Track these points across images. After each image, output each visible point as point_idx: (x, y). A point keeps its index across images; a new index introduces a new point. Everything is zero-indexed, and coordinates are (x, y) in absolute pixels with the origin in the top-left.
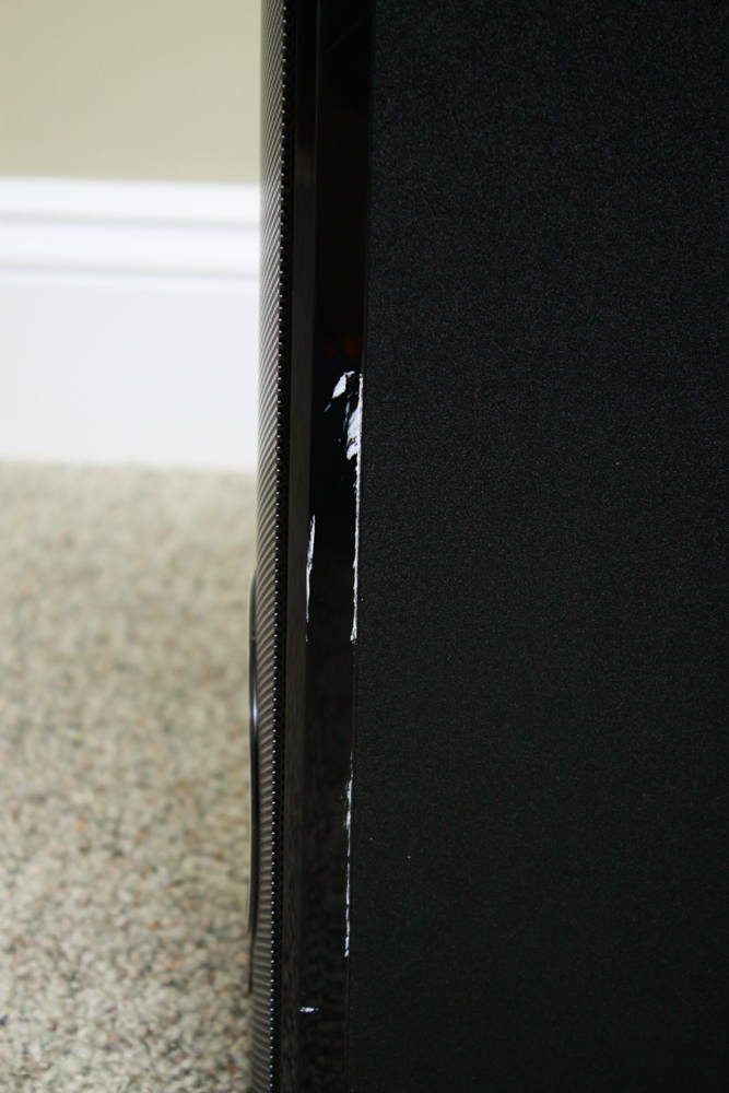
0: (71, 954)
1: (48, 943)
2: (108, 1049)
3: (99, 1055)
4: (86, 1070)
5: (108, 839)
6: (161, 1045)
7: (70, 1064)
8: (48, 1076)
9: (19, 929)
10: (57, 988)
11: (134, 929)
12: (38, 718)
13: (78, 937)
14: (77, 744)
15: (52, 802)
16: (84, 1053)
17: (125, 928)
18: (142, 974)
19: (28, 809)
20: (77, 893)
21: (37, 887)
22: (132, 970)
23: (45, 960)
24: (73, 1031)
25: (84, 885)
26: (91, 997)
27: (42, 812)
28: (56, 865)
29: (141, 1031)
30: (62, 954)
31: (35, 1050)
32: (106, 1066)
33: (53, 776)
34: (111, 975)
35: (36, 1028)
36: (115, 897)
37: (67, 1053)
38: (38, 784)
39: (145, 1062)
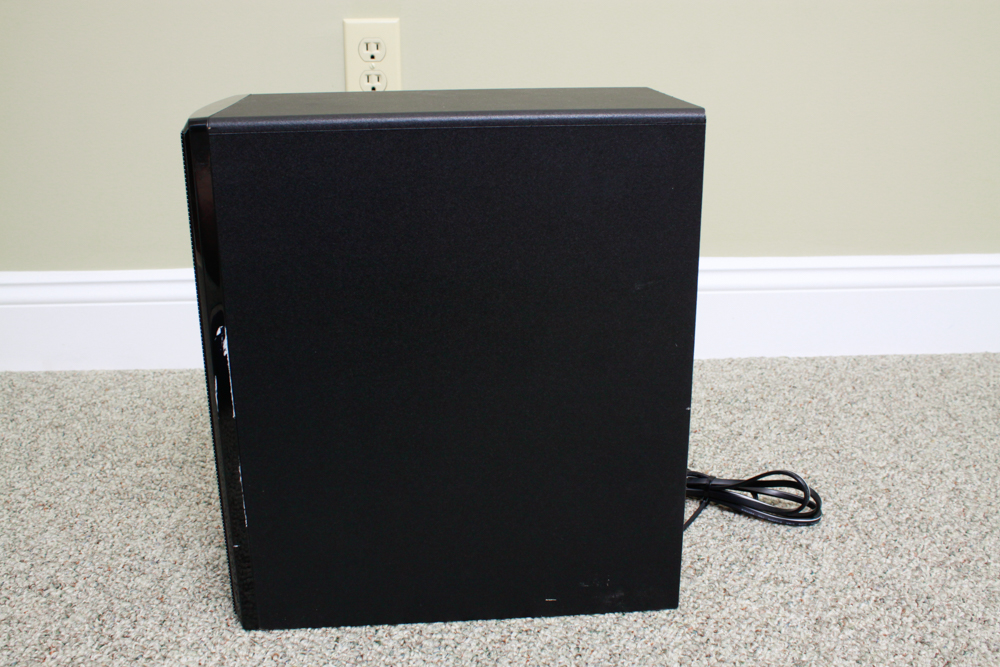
0: (186, 538)
1: (178, 535)
2: (192, 569)
3: (189, 571)
4: (183, 577)
5: (206, 499)
6: (211, 567)
7: (178, 575)
8: (169, 579)
9: (169, 531)
10: (179, 549)
11: (210, 529)
12: (190, 459)
13: (189, 533)
14: (203, 467)
15: (189, 487)
16: (183, 571)
17: (207, 529)
18: (210, 544)
19: (180, 490)
20: (192, 518)
21: (179, 517)
22: (206, 543)
23: (176, 541)
24: (181, 564)
25: (195, 515)
26: (190, 552)
27: (185, 491)
28: (187, 509)
29: (205, 562)
30: (182, 538)
31: (167, 571)
32: (190, 574)
33: (191, 478)
34: (198, 545)
35: (168, 563)
36: (206, 518)
37: (178, 571)
38: (186, 482)
39: (204, 573)
